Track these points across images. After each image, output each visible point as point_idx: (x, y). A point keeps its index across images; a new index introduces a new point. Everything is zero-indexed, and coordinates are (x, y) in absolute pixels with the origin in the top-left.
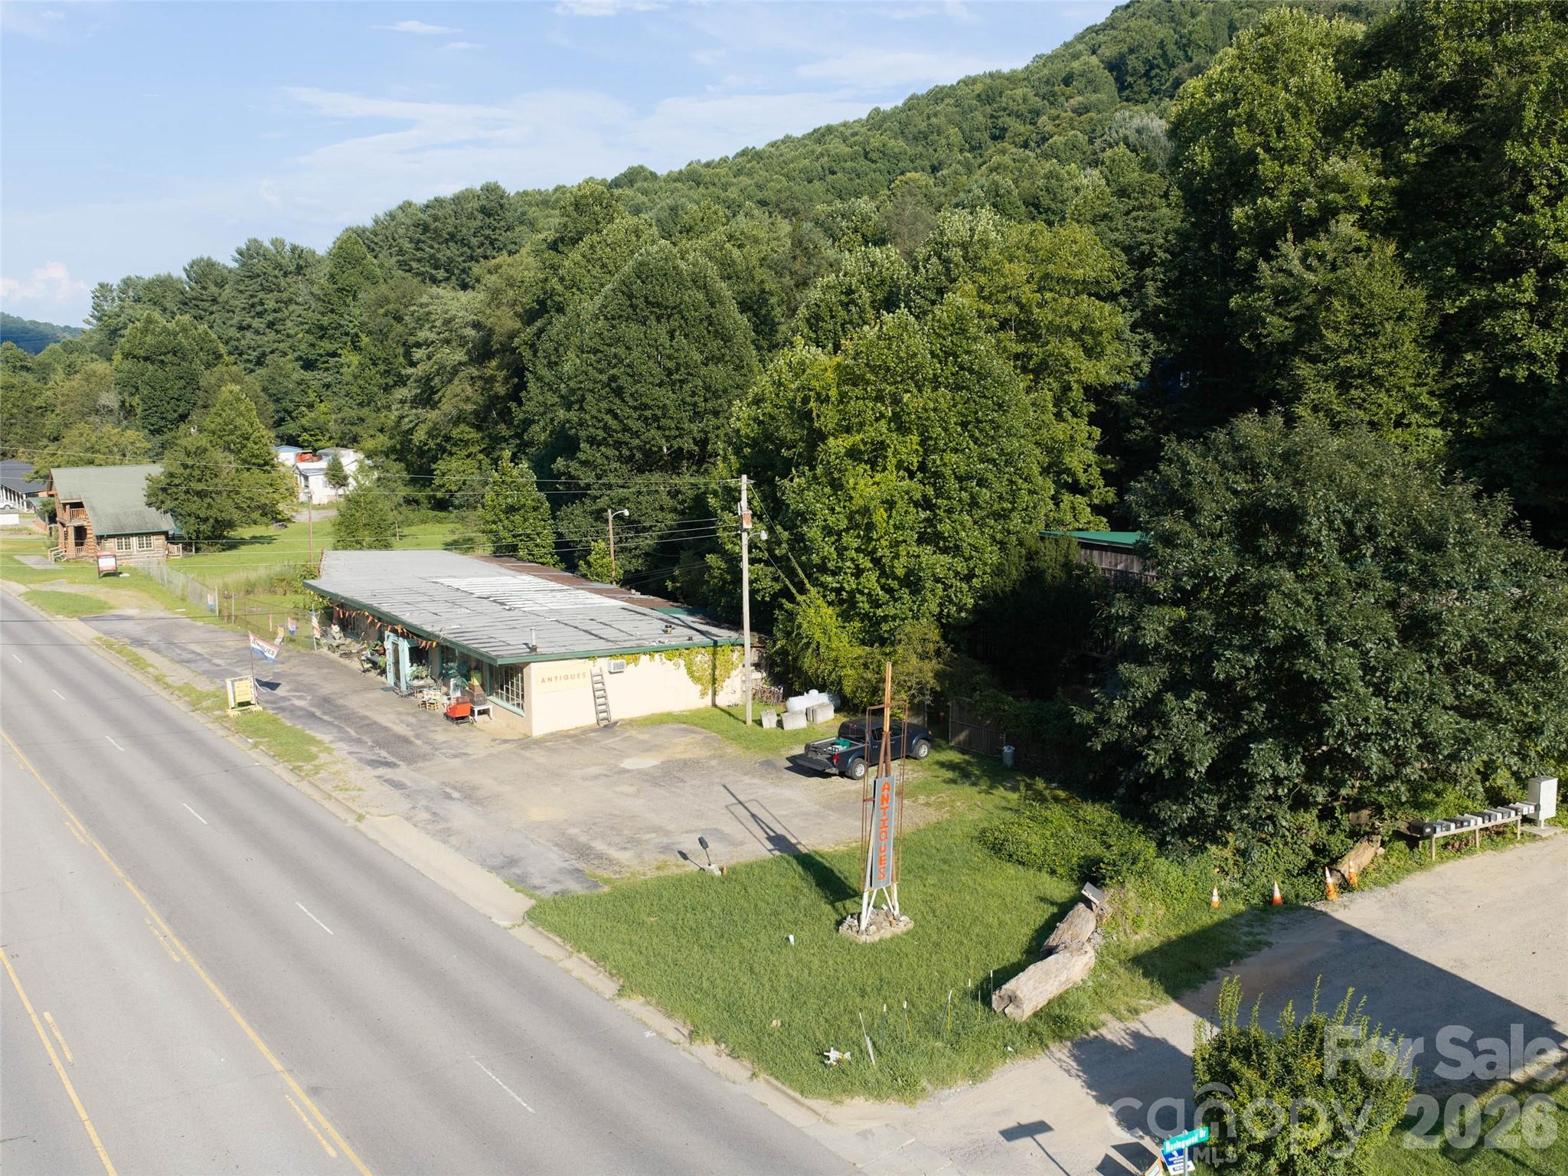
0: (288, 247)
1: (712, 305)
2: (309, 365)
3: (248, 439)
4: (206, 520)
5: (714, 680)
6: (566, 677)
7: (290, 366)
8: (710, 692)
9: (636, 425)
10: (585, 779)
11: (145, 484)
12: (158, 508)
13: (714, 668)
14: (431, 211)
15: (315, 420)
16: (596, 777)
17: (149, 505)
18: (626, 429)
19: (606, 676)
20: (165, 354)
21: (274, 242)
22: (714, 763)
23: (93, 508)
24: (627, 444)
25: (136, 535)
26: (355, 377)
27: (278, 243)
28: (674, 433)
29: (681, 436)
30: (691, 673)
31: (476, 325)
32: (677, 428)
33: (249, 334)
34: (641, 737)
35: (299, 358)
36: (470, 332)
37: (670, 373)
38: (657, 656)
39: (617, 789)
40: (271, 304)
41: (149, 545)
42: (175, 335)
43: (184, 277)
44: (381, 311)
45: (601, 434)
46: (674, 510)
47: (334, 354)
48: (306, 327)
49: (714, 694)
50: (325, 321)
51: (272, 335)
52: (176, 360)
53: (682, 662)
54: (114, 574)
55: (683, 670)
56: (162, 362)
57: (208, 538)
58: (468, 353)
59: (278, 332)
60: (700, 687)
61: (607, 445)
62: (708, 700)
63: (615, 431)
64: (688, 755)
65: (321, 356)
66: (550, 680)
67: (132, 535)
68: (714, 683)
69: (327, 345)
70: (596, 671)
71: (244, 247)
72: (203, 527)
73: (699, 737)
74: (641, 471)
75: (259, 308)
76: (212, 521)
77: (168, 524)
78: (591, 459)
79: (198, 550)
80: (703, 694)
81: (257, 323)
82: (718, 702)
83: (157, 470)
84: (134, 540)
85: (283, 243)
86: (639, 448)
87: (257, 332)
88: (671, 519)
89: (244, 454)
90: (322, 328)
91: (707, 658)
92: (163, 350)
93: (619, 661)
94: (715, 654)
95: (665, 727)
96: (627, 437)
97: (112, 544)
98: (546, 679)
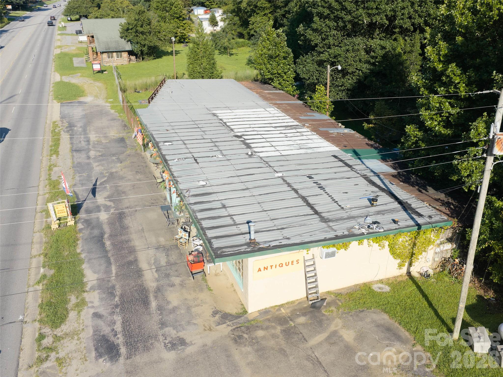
3: (173, 5)
4: (144, 46)
11: (119, 28)
12: (125, 39)
13: (414, 245)
17: (122, 37)
18: (344, 8)
23: (98, 39)
24: (342, 18)
25: (115, 52)
28: (374, 11)
29: (378, 14)
32: (377, 8)
38: (365, 240)
41: (121, 56)
45: (327, 12)
46: (368, 62)
49: (410, 265)
53: (386, 244)
54: (101, 71)
55: (387, 249)
57: (147, 54)
60: (398, 261)
61: (330, 19)
62: (404, 270)
66: (266, 268)
67: (114, 52)
68: (411, 257)
70: (309, 257)
72: (143, 49)
74: (349, 35)
76: (146, 46)
77: (129, 47)
78: (320, 28)
79: (143, 59)
80: (400, 266)
82: (412, 272)
83: (123, 21)
84: (115, 54)
86: (350, 21)
88: (365, 67)
89: (172, 12)
91: (409, 238)
93: (331, 248)
96: (342, 14)
97: (105, 55)
98: (262, 269)
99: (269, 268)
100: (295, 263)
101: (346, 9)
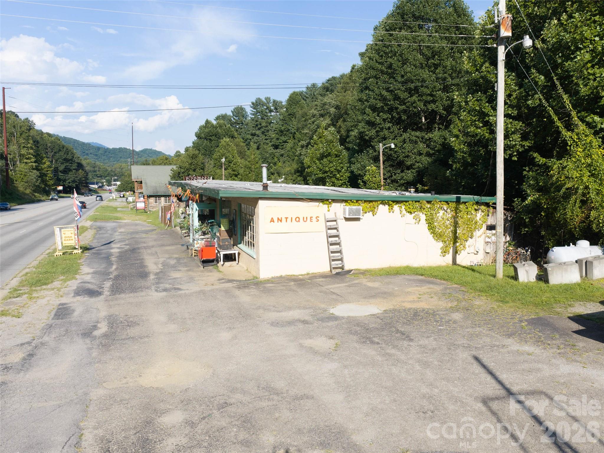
0: (272, 101)
2: (276, 147)
3: (231, 163)
5: (455, 239)
6: (298, 219)
7: (269, 148)
8: (451, 251)
9: (403, 95)
11: (170, 173)
13: (456, 225)
15: (276, 170)
16: (291, 323)
18: (396, 98)
19: (342, 224)
20: (211, 136)
21: (266, 99)
23: (146, 183)
25: (164, 196)
26: (291, 148)
27: (268, 99)
30: (431, 228)
31: (337, 107)
32: (431, 95)
33: (255, 137)
34: (370, 284)
35: (273, 145)
38: (396, 207)
40: (264, 124)
42: (216, 128)
43: (232, 115)
44: (304, 119)
46: (428, 155)
47: (285, 142)
48: (276, 132)
49: (456, 252)
50: (283, 128)
51: (264, 137)
52: (217, 139)
53: (423, 217)
54: (145, 211)
55: (423, 225)
56: (210, 139)
59: (266, 135)
60: (441, 244)
62: (449, 258)
64: (422, 305)
65: (280, 143)
66: (280, 220)
67: (161, 196)
68: (455, 242)
69: (283, 138)
70: (331, 216)
71: (255, 102)
73: (437, 288)
75: (259, 126)
80: (444, 252)
81: (258, 132)
82: (458, 261)
83: (175, 167)
85: (269, 98)
86: (405, 111)
87: (258, 136)
90: (282, 131)
91: (450, 215)
92: (211, 134)
93: (354, 207)
94: (456, 209)
95: (401, 277)
96: (396, 104)
97: (152, 200)
98: (276, 220)
99: (284, 220)
100: (314, 219)
101: (399, 98)
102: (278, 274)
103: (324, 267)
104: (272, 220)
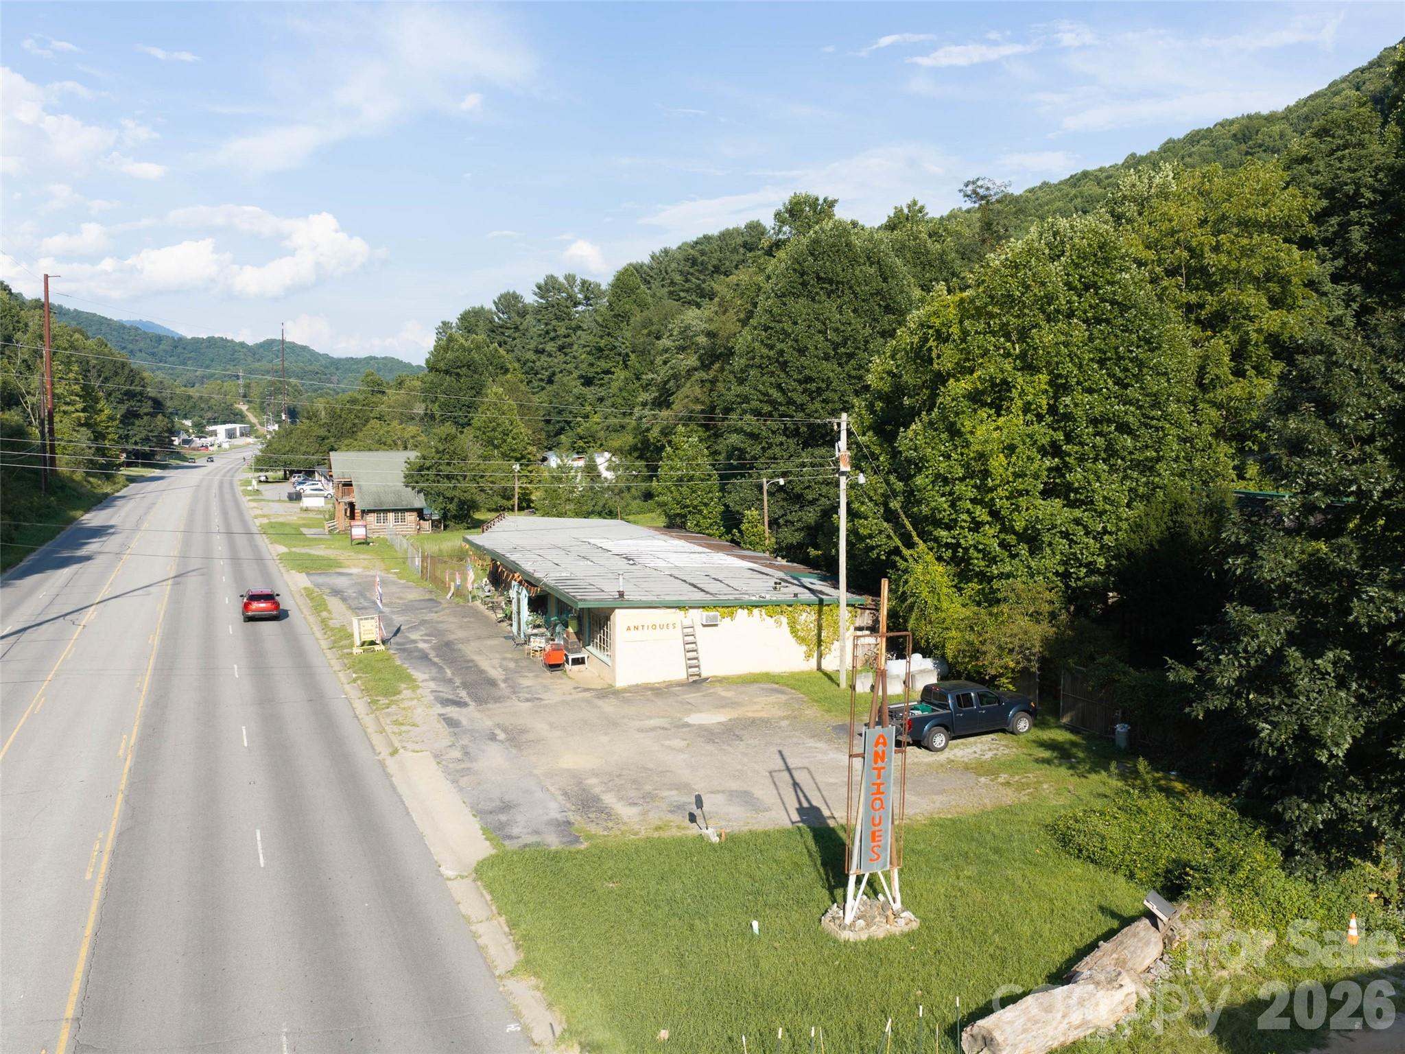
0: (578, 282)
1: (885, 280)
2: (588, 382)
3: (508, 435)
4: (451, 500)
5: (819, 642)
6: (654, 627)
7: (574, 383)
8: (815, 655)
9: (800, 398)
10: (640, 730)
11: (404, 466)
12: (413, 488)
13: (820, 628)
14: (699, 247)
15: (588, 429)
16: (653, 729)
17: (407, 486)
19: (699, 630)
20: (460, 367)
21: (566, 278)
22: (784, 723)
23: (358, 487)
25: (393, 511)
26: (621, 390)
27: (570, 278)
30: (794, 631)
31: (710, 335)
33: (544, 358)
34: (724, 694)
35: (581, 377)
36: (702, 340)
37: (836, 346)
38: (756, 611)
39: (667, 743)
40: (562, 331)
41: (403, 520)
42: (470, 351)
43: (494, 309)
44: (645, 332)
47: (607, 372)
48: (588, 349)
49: (820, 656)
50: (602, 343)
51: (561, 358)
52: (470, 373)
53: (784, 620)
54: (365, 542)
55: (785, 629)
56: (458, 374)
57: (455, 517)
58: (700, 358)
59: (566, 354)
60: (804, 648)
62: (813, 664)
63: (780, 404)
64: (763, 714)
65: (597, 373)
66: (636, 628)
67: (389, 511)
68: (819, 645)
69: (603, 365)
70: (687, 623)
71: (542, 282)
72: (449, 506)
73: (784, 698)
75: (552, 334)
76: (456, 500)
77: (419, 502)
79: (446, 527)
80: (808, 656)
81: (550, 347)
82: (825, 666)
83: (413, 455)
84: (391, 516)
85: (574, 277)
86: (804, 421)
87: (550, 355)
89: (505, 448)
90: (600, 350)
91: (814, 617)
92: (459, 364)
93: (712, 613)
94: (820, 612)
95: (756, 686)
97: (371, 518)
98: (632, 628)
99: (640, 628)
100: (671, 626)
102: (633, 682)
103: (680, 674)
104: (629, 629)
